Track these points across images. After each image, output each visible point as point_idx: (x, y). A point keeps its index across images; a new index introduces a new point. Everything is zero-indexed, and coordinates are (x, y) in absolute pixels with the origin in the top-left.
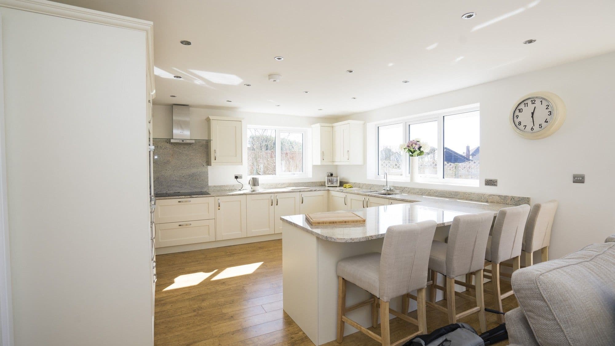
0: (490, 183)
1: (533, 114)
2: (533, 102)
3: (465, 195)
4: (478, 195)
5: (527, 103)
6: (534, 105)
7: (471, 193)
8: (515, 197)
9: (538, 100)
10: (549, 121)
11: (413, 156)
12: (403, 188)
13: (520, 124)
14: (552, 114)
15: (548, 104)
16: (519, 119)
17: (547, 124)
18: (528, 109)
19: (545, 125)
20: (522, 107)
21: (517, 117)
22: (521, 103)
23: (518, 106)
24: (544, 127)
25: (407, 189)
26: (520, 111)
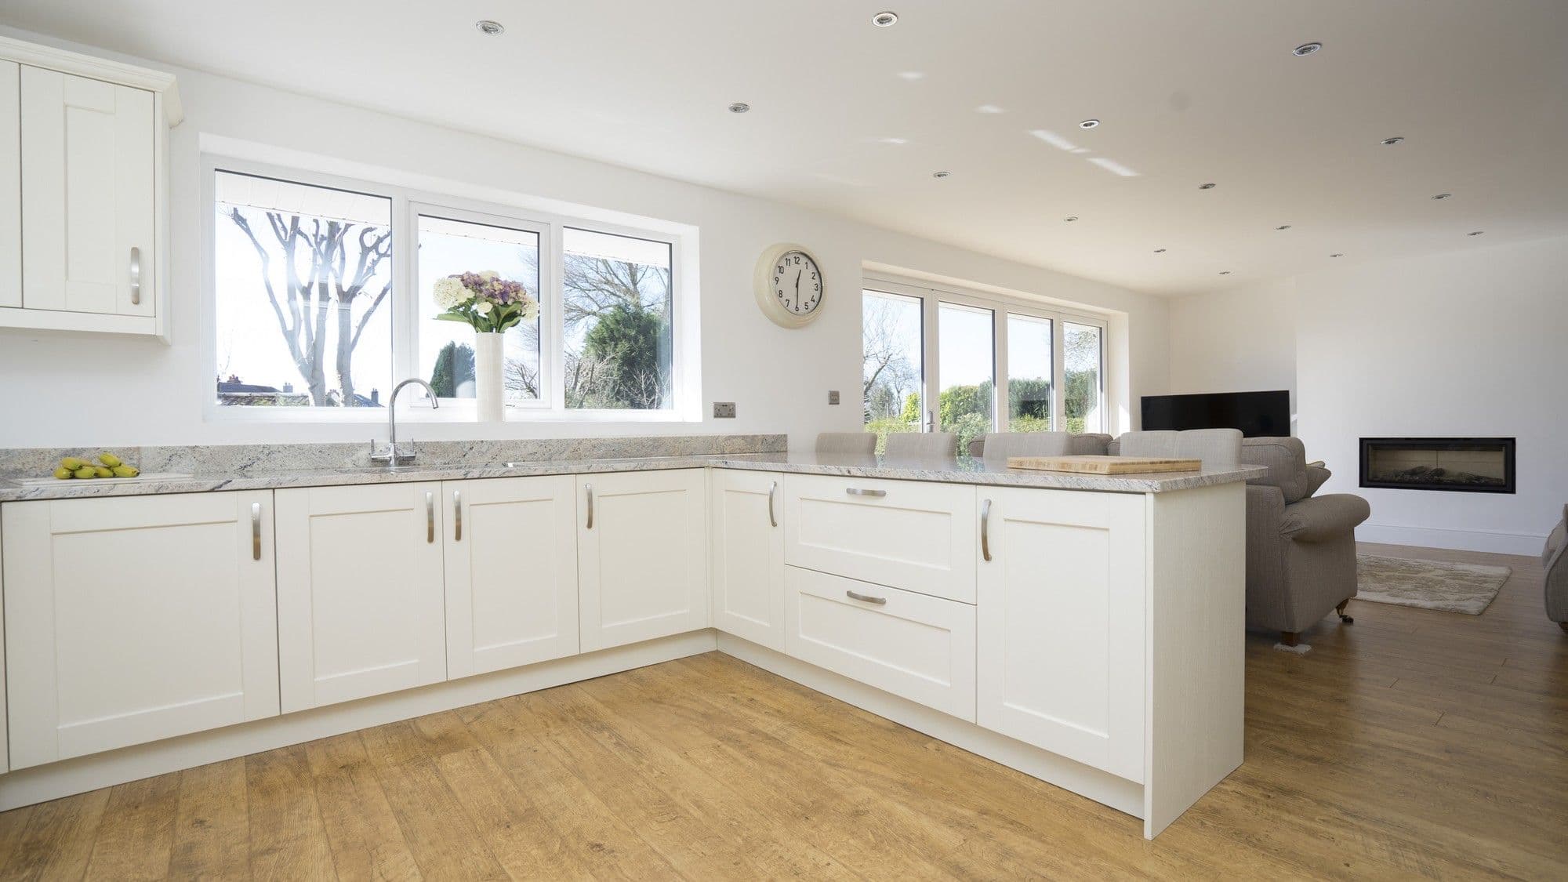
0: (724, 411)
1: (797, 280)
2: (796, 260)
3: (677, 444)
5: (789, 259)
6: (798, 266)
8: (768, 436)
9: (803, 260)
10: (816, 299)
11: (491, 331)
12: (468, 446)
13: (781, 294)
14: (819, 289)
15: (816, 271)
16: (780, 286)
17: (814, 304)
18: (791, 271)
19: (811, 305)
20: (783, 263)
21: (777, 280)
22: (781, 258)
23: (779, 261)
24: (810, 308)
25: (484, 449)
26: (780, 272)
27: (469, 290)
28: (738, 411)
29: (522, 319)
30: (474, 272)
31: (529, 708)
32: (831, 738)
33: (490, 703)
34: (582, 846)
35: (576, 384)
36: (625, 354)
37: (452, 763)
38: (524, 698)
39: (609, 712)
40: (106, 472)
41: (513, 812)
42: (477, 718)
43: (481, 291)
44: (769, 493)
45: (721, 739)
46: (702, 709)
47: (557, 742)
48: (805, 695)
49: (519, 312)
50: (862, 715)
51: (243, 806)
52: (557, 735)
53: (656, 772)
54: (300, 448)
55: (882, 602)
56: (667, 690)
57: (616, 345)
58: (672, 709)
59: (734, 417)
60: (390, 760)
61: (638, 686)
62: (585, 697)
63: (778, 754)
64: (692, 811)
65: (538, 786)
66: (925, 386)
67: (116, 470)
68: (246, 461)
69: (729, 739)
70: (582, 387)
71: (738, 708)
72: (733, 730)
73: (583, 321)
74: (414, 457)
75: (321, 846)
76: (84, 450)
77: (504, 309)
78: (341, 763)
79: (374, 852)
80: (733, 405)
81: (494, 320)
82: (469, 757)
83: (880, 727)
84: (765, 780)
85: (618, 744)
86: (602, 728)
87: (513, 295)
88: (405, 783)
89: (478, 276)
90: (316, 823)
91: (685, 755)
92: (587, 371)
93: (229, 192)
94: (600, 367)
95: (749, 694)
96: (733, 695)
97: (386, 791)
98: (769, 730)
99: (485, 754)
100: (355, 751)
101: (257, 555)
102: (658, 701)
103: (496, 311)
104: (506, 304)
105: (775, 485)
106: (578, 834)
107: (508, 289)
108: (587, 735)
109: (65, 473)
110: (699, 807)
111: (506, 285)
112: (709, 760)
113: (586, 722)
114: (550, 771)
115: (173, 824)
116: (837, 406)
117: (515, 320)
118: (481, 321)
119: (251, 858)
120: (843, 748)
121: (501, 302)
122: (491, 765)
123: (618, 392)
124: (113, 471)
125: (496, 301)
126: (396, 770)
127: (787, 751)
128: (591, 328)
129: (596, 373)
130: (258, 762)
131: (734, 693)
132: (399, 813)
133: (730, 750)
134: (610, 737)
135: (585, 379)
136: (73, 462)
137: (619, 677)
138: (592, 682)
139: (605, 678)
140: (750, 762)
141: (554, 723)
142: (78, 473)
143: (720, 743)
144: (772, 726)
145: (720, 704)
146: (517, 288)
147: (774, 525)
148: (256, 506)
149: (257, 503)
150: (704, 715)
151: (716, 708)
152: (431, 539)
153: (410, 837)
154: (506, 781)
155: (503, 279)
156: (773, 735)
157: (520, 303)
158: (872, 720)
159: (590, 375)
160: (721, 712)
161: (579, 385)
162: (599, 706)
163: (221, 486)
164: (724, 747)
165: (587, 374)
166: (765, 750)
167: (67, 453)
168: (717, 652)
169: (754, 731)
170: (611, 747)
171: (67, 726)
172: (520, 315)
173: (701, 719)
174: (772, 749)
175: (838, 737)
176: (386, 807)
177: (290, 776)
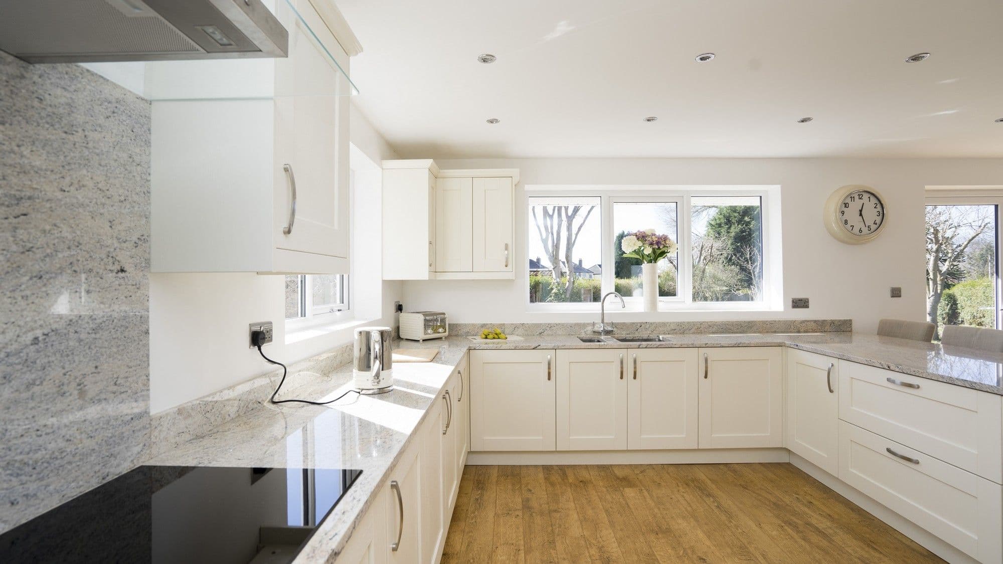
0: (800, 303)
1: (861, 211)
2: (860, 197)
3: (765, 326)
4: (785, 322)
5: (854, 197)
6: (862, 201)
7: (775, 321)
8: (835, 320)
9: (866, 196)
10: (878, 222)
11: (651, 262)
12: (639, 325)
13: (846, 222)
14: (881, 215)
15: (877, 202)
16: (845, 217)
17: (876, 226)
18: (855, 206)
19: (873, 227)
20: (848, 200)
21: (843, 213)
22: (848, 196)
23: (845, 199)
24: (872, 230)
25: (647, 327)
26: (845, 207)
27: (640, 242)
28: (811, 304)
29: (668, 254)
30: (642, 230)
31: (668, 473)
32: (868, 545)
33: (648, 465)
34: (695, 556)
35: (700, 258)
36: (737, 233)
37: (630, 492)
38: (665, 466)
39: (714, 486)
40: (496, 336)
41: (660, 527)
42: (642, 472)
43: (646, 241)
44: (827, 369)
45: (785, 522)
46: (773, 500)
47: (683, 496)
48: (852, 510)
49: (666, 251)
50: (899, 537)
51: (544, 488)
52: (683, 492)
53: (740, 530)
54: (563, 325)
55: (917, 462)
56: (752, 482)
57: (729, 228)
58: (754, 495)
59: (808, 307)
60: (601, 484)
61: (732, 475)
62: (701, 475)
63: (824, 543)
64: (760, 559)
65: (672, 518)
66: (1000, 281)
67: (500, 336)
68: (541, 331)
69: (790, 524)
70: (705, 259)
71: (799, 505)
72: (792, 518)
73: (705, 213)
74: (613, 331)
75: (575, 516)
76: (487, 324)
77: (658, 250)
78: (581, 479)
79: (597, 526)
80: (808, 300)
81: (652, 255)
82: (638, 492)
83: (913, 550)
84: (811, 557)
85: (718, 507)
86: (709, 495)
87: (663, 243)
88: (608, 497)
89: (644, 233)
90: (572, 504)
91: (759, 525)
92: (708, 248)
93: (532, 202)
94: (718, 244)
95: (808, 498)
96: (797, 496)
97: (600, 499)
98: (821, 526)
99: (646, 493)
100: (585, 474)
101: (549, 379)
102: (745, 488)
103: (654, 251)
104: (659, 248)
105: (832, 365)
106: (693, 549)
107: (660, 240)
108: (700, 497)
109: (484, 336)
110: (765, 558)
111: (659, 238)
112: (774, 533)
113: (700, 489)
114: (679, 512)
115: (520, 487)
116: (899, 298)
117: (665, 255)
118: (646, 257)
119: (550, 512)
120: (877, 555)
121: (657, 247)
122: (649, 501)
123: (730, 260)
124: (497, 336)
125: (654, 247)
126: (604, 489)
127: (831, 544)
128: (711, 217)
129: (714, 250)
130: (547, 469)
131: (798, 494)
132: (606, 511)
133: (790, 531)
134: (714, 502)
135: (707, 253)
136: (486, 332)
137: (721, 467)
138: (704, 465)
139: (713, 465)
140: (803, 543)
141: (682, 485)
142: (488, 337)
143: (783, 524)
144: (824, 524)
145: (787, 500)
146: (665, 238)
147: (831, 391)
148: (549, 357)
149: (549, 355)
150: (774, 504)
151: (783, 501)
152: (622, 378)
153: (612, 524)
154: (656, 510)
155: (657, 234)
156: (823, 531)
157: (667, 247)
158: (908, 543)
159: (710, 251)
160: (787, 505)
161: (702, 258)
162: (709, 482)
163: (537, 347)
164: (786, 528)
165: (708, 250)
166: (815, 538)
167: (483, 326)
168: (789, 464)
169: (808, 524)
170: (714, 508)
171: (487, 438)
172: (667, 252)
173: (772, 506)
174: (820, 539)
175: (875, 546)
176: (601, 507)
177: (560, 480)
